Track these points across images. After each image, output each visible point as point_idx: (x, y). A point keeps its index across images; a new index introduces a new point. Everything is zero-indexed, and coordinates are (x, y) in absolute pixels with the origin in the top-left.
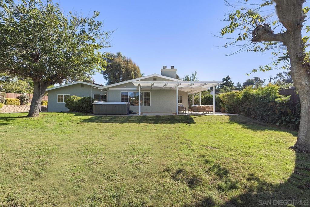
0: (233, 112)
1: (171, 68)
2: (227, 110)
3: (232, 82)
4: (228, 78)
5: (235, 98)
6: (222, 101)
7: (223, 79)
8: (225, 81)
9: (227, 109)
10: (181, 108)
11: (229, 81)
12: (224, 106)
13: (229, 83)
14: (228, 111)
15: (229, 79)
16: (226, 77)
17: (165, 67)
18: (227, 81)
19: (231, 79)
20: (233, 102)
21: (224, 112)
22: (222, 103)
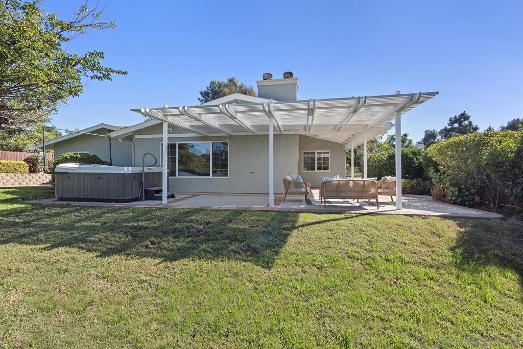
0: (477, 199)
1: (285, 78)
2: (453, 192)
3: (474, 124)
4: (464, 116)
5: (485, 154)
6: (436, 165)
7: (450, 121)
8: (456, 125)
9: (452, 189)
10: (292, 186)
11: (466, 122)
12: (441, 181)
13: (467, 127)
14: (458, 196)
15: (467, 118)
16: (458, 114)
17: (268, 77)
18: (460, 124)
19: (471, 119)
20: (478, 167)
21: (442, 198)
22: (437, 171)
